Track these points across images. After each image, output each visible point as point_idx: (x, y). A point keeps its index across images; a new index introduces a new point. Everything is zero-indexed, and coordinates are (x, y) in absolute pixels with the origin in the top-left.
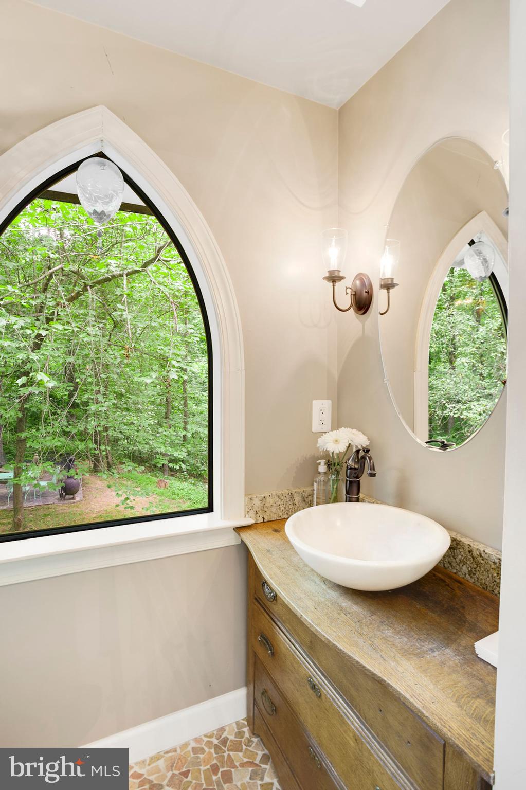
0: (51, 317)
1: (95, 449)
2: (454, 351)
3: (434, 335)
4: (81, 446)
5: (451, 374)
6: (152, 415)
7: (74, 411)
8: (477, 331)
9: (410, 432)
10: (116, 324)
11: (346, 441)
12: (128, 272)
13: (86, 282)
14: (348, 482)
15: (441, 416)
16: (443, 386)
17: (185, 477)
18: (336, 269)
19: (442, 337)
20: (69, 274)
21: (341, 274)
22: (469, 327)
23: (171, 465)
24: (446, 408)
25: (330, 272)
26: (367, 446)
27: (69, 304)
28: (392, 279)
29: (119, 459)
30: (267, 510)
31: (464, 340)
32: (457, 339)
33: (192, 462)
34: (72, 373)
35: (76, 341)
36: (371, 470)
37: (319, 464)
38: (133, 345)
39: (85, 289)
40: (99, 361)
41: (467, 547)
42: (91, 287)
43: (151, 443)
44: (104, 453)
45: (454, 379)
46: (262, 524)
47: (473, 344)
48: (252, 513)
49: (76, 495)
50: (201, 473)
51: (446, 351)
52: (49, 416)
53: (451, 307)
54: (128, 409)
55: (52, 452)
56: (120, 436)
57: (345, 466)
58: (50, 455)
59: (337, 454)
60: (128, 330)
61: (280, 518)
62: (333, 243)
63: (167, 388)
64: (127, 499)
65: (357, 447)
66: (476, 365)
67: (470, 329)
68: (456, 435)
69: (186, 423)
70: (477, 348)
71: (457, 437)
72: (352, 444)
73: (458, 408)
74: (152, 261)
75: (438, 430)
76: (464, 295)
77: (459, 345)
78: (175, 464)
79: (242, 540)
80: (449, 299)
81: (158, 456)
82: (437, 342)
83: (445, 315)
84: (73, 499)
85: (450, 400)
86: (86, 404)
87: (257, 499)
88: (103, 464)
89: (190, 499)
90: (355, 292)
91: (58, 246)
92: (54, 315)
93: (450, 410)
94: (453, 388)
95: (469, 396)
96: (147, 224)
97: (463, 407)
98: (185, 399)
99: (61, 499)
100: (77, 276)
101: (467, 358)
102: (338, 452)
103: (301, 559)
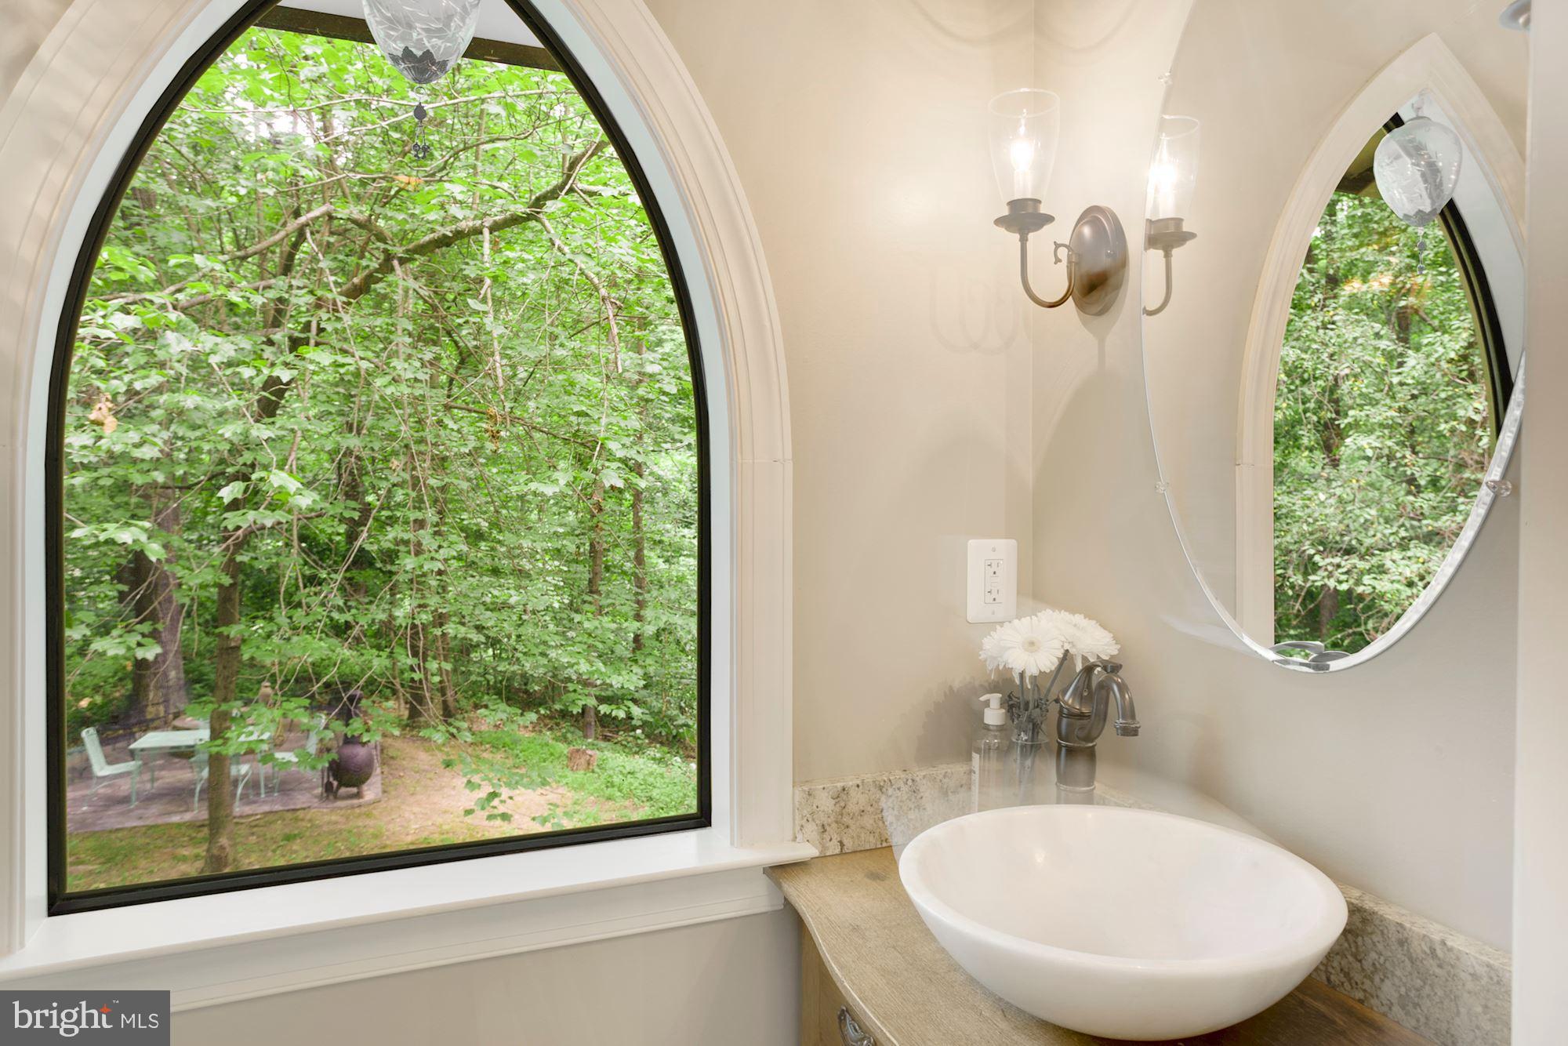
0: (302, 336)
1: (412, 669)
2: (1335, 419)
3: (1283, 377)
4: (378, 662)
5: (1329, 480)
6: (555, 585)
7: (359, 576)
8: (1401, 365)
9: (1226, 617)
10: (465, 358)
11: (1057, 644)
12: (495, 221)
13: (390, 248)
14: (1064, 750)
15: (1301, 588)
16: (1307, 511)
17: (639, 742)
18: (1029, 196)
19: (1304, 382)
20: (346, 230)
21: (1043, 209)
22: (1379, 353)
23: (604, 709)
24: (1316, 568)
25: (1014, 204)
26: (1112, 657)
27: (349, 304)
28: (1178, 222)
29: (472, 696)
30: (850, 822)
31: (1364, 390)
32: (1345, 387)
33: (656, 704)
34: (354, 480)
35: (364, 398)
36: (1123, 718)
37: (987, 704)
38: (508, 405)
39: (387, 267)
40: (422, 448)
41: (1393, 929)
42: (402, 261)
43: (553, 654)
44: (437, 679)
45: (1338, 491)
46: (838, 860)
47: (1388, 401)
48: (812, 829)
49: (365, 787)
50: (678, 733)
51: (1315, 418)
52: (297, 588)
53: (1327, 303)
54: (496, 572)
55: (304, 679)
56: (476, 637)
57: (1054, 709)
58: (299, 683)
59: (1034, 678)
60: (494, 369)
61: (884, 844)
62: (1022, 130)
63: (593, 516)
64: (494, 795)
65: (1084, 658)
66: (1398, 455)
67: (1381, 360)
68: (1342, 640)
69: (641, 604)
70: (1400, 410)
71: (1346, 642)
72: (1072, 651)
73: (1349, 566)
74: (553, 194)
75: (1295, 628)
76: (1365, 271)
77: (1350, 402)
78: (613, 707)
79: (786, 899)
80: (1323, 282)
81: (571, 687)
82: (1289, 396)
83: (1314, 324)
84: (358, 795)
85: (1326, 546)
86: (390, 556)
87: (824, 795)
88: (433, 708)
89: (650, 799)
90: (1080, 256)
91: (318, 157)
92: (309, 331)
93: (1326, 573)
94: (1335, 515)
95: (1379, 535)
96: (540, 96)
97: (1362, 565)
98: (638, 545)
99: (327, 797)
100: (364, 232)
101: (1373, 437)
102: (1036, 672)
103: (943, 950)
